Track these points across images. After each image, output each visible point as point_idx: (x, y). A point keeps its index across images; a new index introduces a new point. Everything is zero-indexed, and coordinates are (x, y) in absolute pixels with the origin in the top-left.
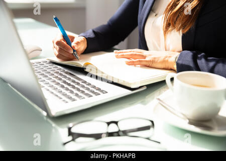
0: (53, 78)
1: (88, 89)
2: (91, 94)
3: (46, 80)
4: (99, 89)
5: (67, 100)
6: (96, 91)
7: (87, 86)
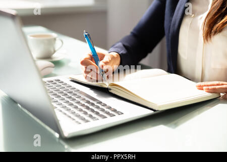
0: (66, 99)
1: (103, 110)
2: (105, 115)
3: (59, 101)
4: (115, 111)
5: (80, 121)
6: (111, 112)
7: (103, 107)
